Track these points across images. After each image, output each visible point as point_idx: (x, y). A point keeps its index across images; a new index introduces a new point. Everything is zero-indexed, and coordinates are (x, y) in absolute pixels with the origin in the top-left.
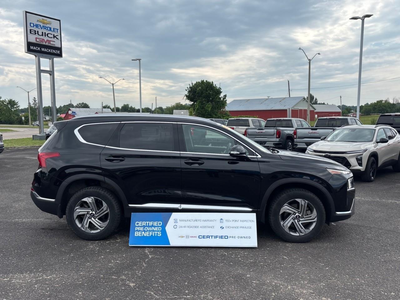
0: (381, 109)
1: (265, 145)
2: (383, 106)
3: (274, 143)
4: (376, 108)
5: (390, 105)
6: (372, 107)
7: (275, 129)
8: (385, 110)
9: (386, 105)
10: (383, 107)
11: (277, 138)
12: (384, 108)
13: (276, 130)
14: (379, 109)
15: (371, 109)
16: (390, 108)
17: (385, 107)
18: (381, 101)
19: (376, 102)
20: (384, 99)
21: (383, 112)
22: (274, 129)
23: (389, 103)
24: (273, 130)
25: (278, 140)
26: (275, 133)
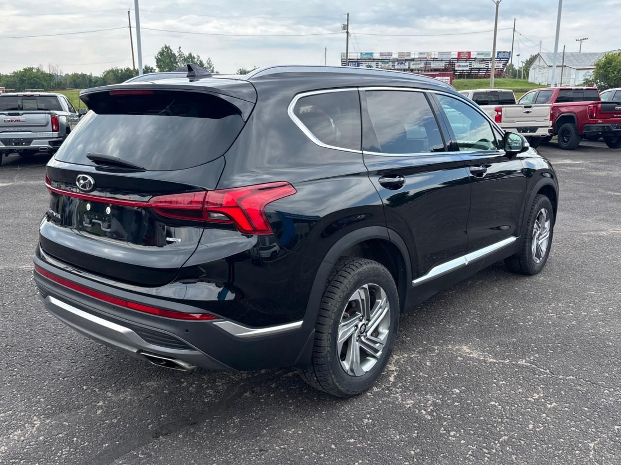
0: (32, 81)
1: (31, 146)
2: (35, 77)
3: (49, 142)
4: (25, 80)
5: (45, 76)
6: (17, 77)
7: (48, 113)
8: (40, 84)
9: (40, 76)
10: (35, 79)
11: (53, 131)
12: (38, 80)
13: (50, 116)
14: (29, 81)
15: (17, 81)
16: (46, 81)
17: (38, 78)
18: (31, 69)
19: (22, 70)
20: (35, 66)
21: (37, 86)
22: (45, 113)
23: (43, 73)
24: (44, 115)
25: (56, 134)
26: (48, 123)
